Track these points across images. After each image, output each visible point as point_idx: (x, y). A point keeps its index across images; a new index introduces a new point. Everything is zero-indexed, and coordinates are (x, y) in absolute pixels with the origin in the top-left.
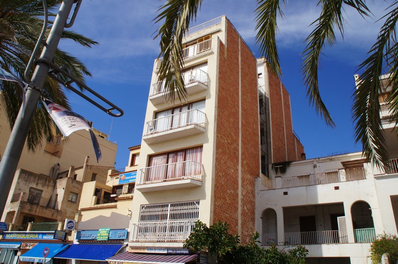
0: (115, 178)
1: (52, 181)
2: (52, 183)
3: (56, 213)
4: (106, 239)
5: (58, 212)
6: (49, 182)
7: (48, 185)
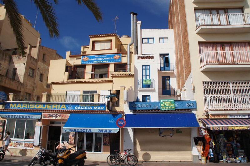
0: (75, 58)
1: (8, 56)
2: (8, 58)
3: (20, 85)
4: (173, 108)
5: (21, 84)
6: (6, 57)
7: (5, 60)
